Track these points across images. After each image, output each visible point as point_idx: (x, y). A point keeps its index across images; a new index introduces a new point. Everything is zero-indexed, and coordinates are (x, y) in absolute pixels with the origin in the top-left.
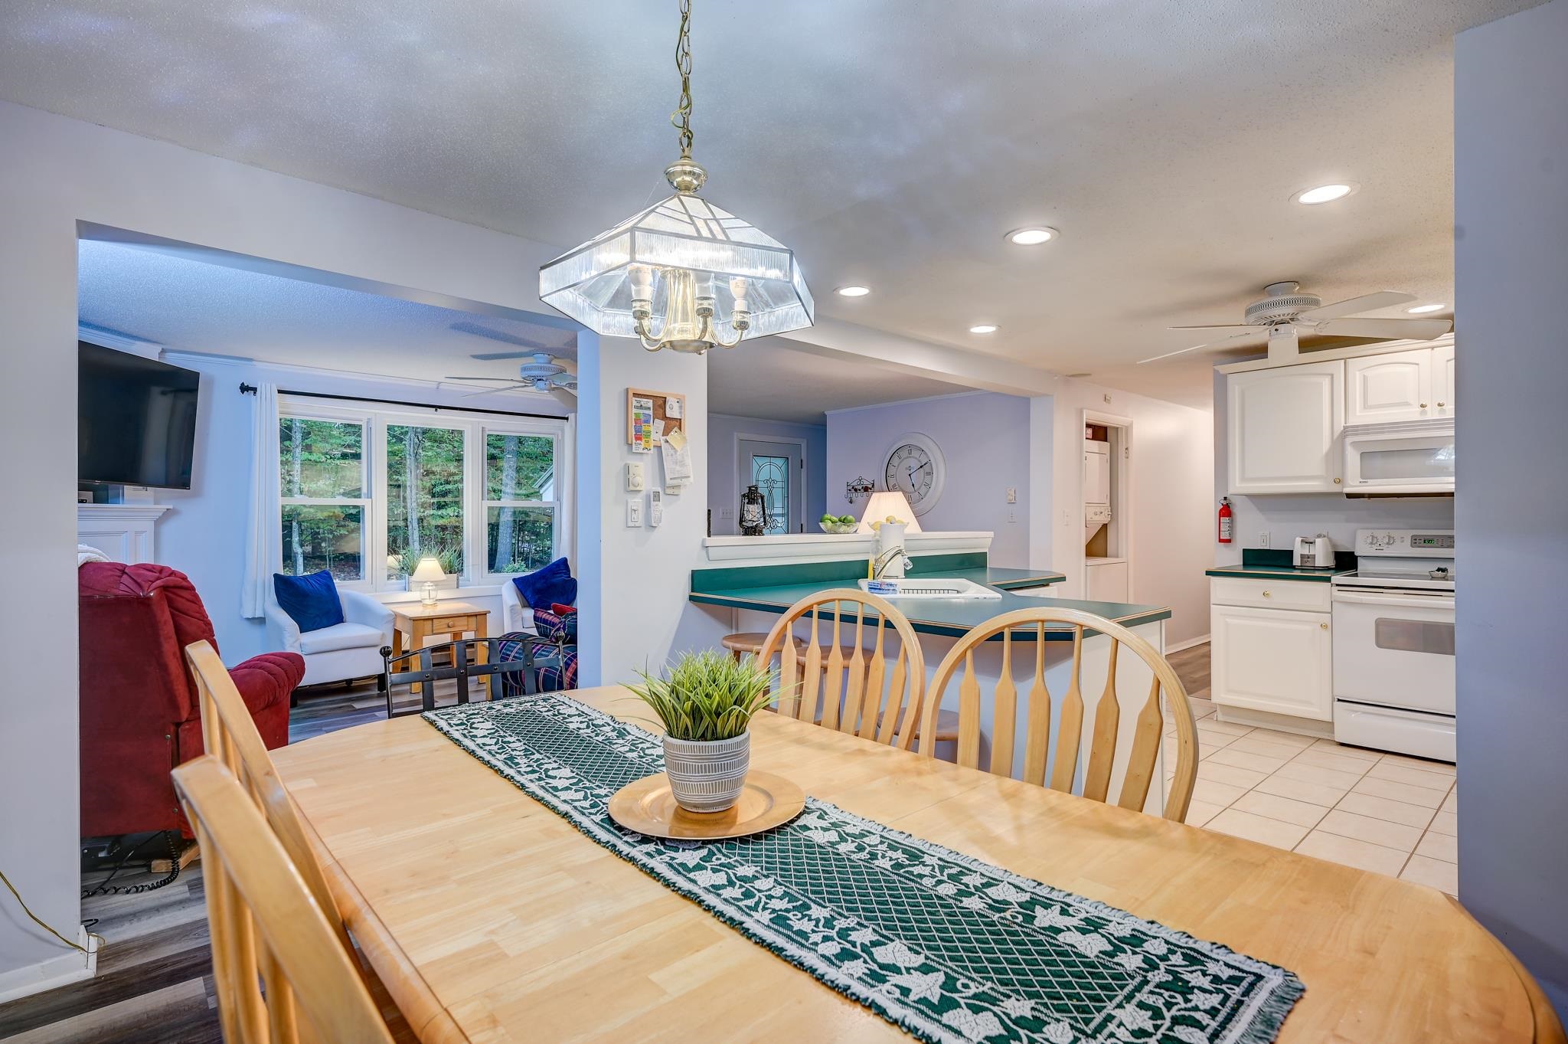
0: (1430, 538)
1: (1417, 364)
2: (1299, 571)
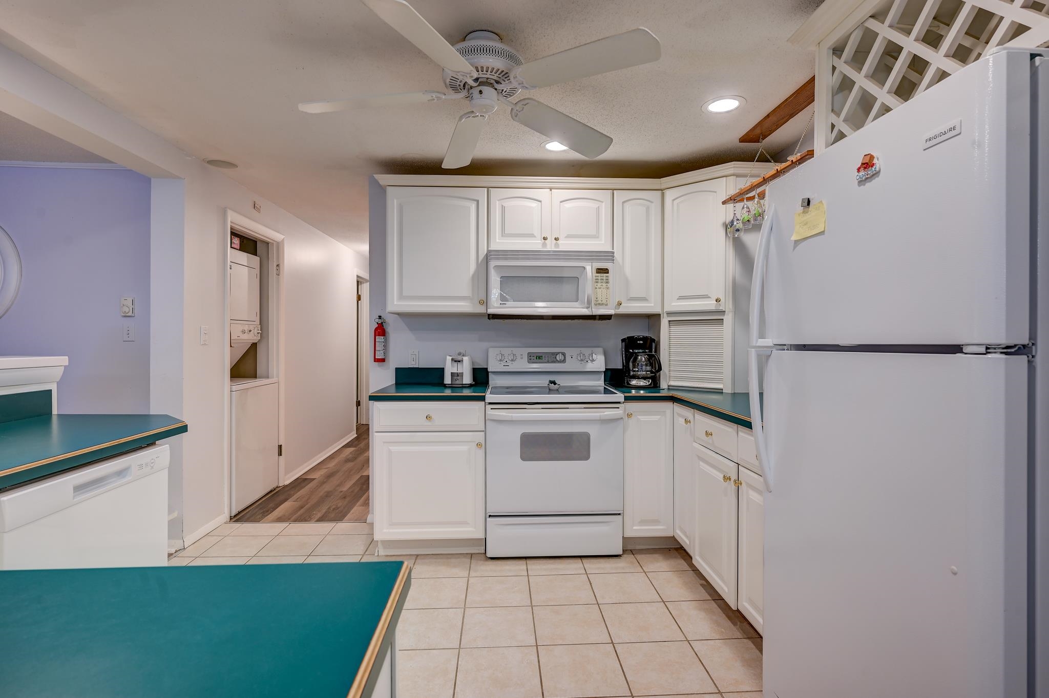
0: (540, 355)
1: (540, 201)
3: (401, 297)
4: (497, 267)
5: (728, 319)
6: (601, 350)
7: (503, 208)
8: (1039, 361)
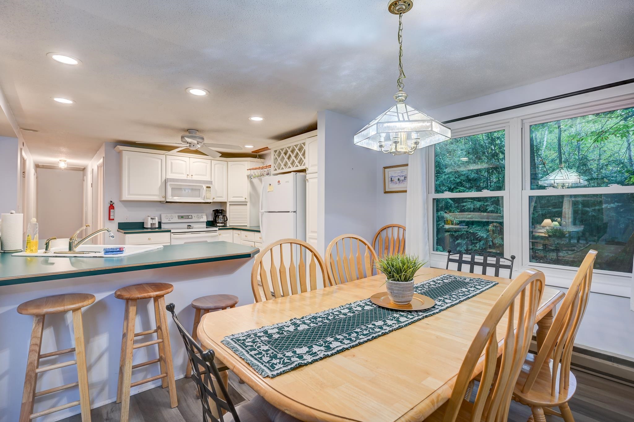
0: (182, 216)
1: (186, 162)
2: (150, 229)
3: (129, 194)
4: (170, 185)
5: (248, 204)
6: (205, 214)
7: (172, 163)
8: (297, 213)
